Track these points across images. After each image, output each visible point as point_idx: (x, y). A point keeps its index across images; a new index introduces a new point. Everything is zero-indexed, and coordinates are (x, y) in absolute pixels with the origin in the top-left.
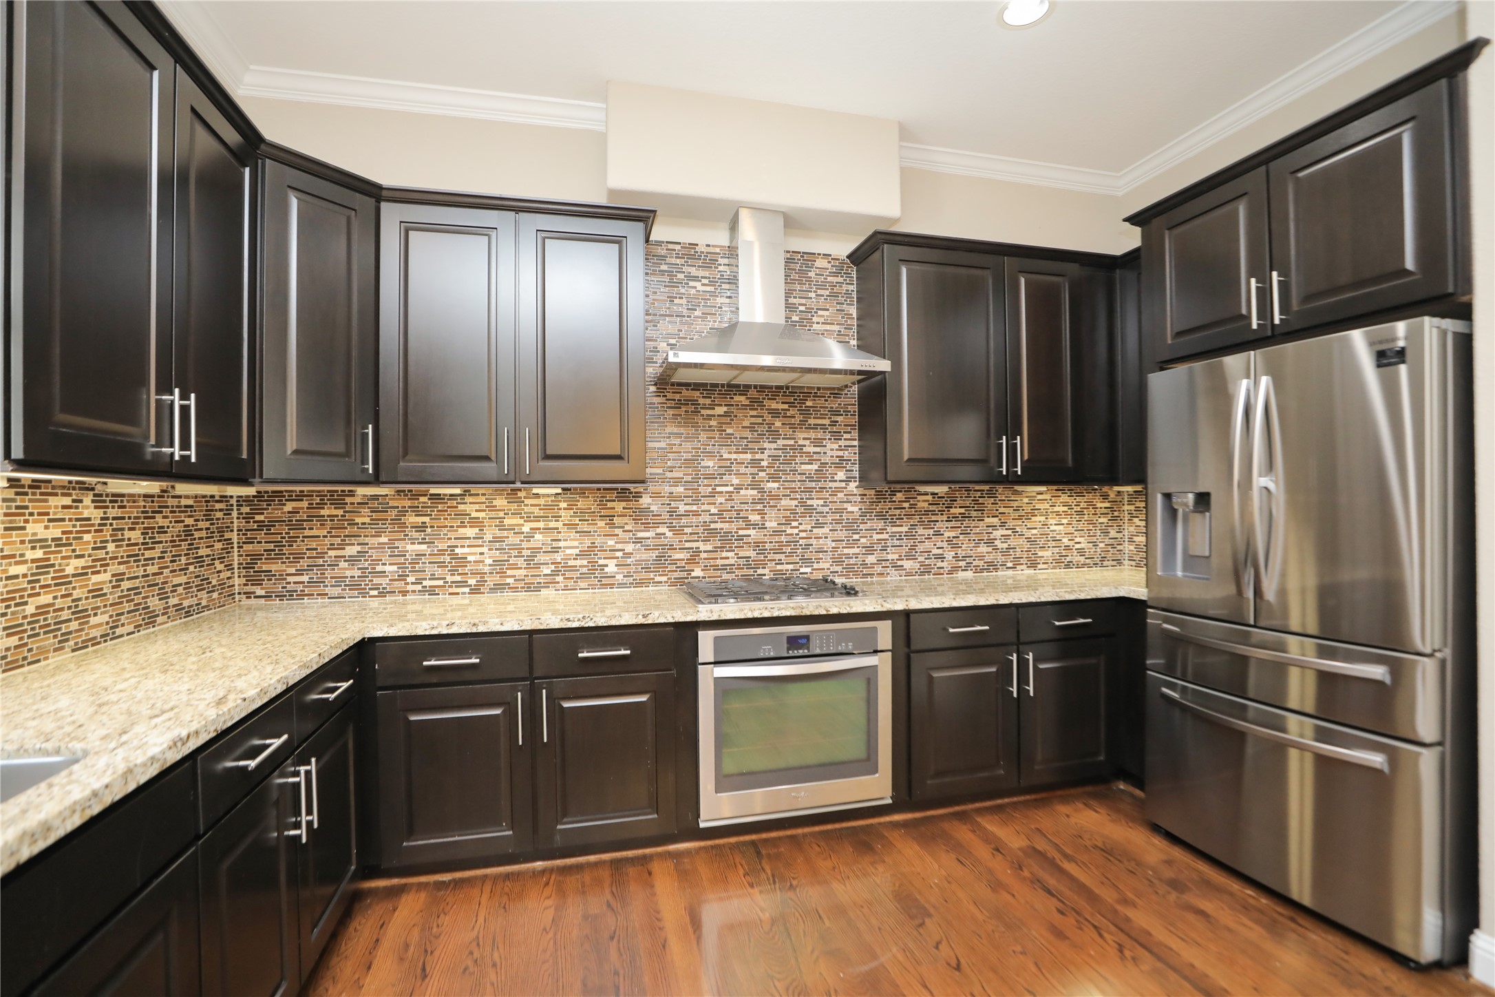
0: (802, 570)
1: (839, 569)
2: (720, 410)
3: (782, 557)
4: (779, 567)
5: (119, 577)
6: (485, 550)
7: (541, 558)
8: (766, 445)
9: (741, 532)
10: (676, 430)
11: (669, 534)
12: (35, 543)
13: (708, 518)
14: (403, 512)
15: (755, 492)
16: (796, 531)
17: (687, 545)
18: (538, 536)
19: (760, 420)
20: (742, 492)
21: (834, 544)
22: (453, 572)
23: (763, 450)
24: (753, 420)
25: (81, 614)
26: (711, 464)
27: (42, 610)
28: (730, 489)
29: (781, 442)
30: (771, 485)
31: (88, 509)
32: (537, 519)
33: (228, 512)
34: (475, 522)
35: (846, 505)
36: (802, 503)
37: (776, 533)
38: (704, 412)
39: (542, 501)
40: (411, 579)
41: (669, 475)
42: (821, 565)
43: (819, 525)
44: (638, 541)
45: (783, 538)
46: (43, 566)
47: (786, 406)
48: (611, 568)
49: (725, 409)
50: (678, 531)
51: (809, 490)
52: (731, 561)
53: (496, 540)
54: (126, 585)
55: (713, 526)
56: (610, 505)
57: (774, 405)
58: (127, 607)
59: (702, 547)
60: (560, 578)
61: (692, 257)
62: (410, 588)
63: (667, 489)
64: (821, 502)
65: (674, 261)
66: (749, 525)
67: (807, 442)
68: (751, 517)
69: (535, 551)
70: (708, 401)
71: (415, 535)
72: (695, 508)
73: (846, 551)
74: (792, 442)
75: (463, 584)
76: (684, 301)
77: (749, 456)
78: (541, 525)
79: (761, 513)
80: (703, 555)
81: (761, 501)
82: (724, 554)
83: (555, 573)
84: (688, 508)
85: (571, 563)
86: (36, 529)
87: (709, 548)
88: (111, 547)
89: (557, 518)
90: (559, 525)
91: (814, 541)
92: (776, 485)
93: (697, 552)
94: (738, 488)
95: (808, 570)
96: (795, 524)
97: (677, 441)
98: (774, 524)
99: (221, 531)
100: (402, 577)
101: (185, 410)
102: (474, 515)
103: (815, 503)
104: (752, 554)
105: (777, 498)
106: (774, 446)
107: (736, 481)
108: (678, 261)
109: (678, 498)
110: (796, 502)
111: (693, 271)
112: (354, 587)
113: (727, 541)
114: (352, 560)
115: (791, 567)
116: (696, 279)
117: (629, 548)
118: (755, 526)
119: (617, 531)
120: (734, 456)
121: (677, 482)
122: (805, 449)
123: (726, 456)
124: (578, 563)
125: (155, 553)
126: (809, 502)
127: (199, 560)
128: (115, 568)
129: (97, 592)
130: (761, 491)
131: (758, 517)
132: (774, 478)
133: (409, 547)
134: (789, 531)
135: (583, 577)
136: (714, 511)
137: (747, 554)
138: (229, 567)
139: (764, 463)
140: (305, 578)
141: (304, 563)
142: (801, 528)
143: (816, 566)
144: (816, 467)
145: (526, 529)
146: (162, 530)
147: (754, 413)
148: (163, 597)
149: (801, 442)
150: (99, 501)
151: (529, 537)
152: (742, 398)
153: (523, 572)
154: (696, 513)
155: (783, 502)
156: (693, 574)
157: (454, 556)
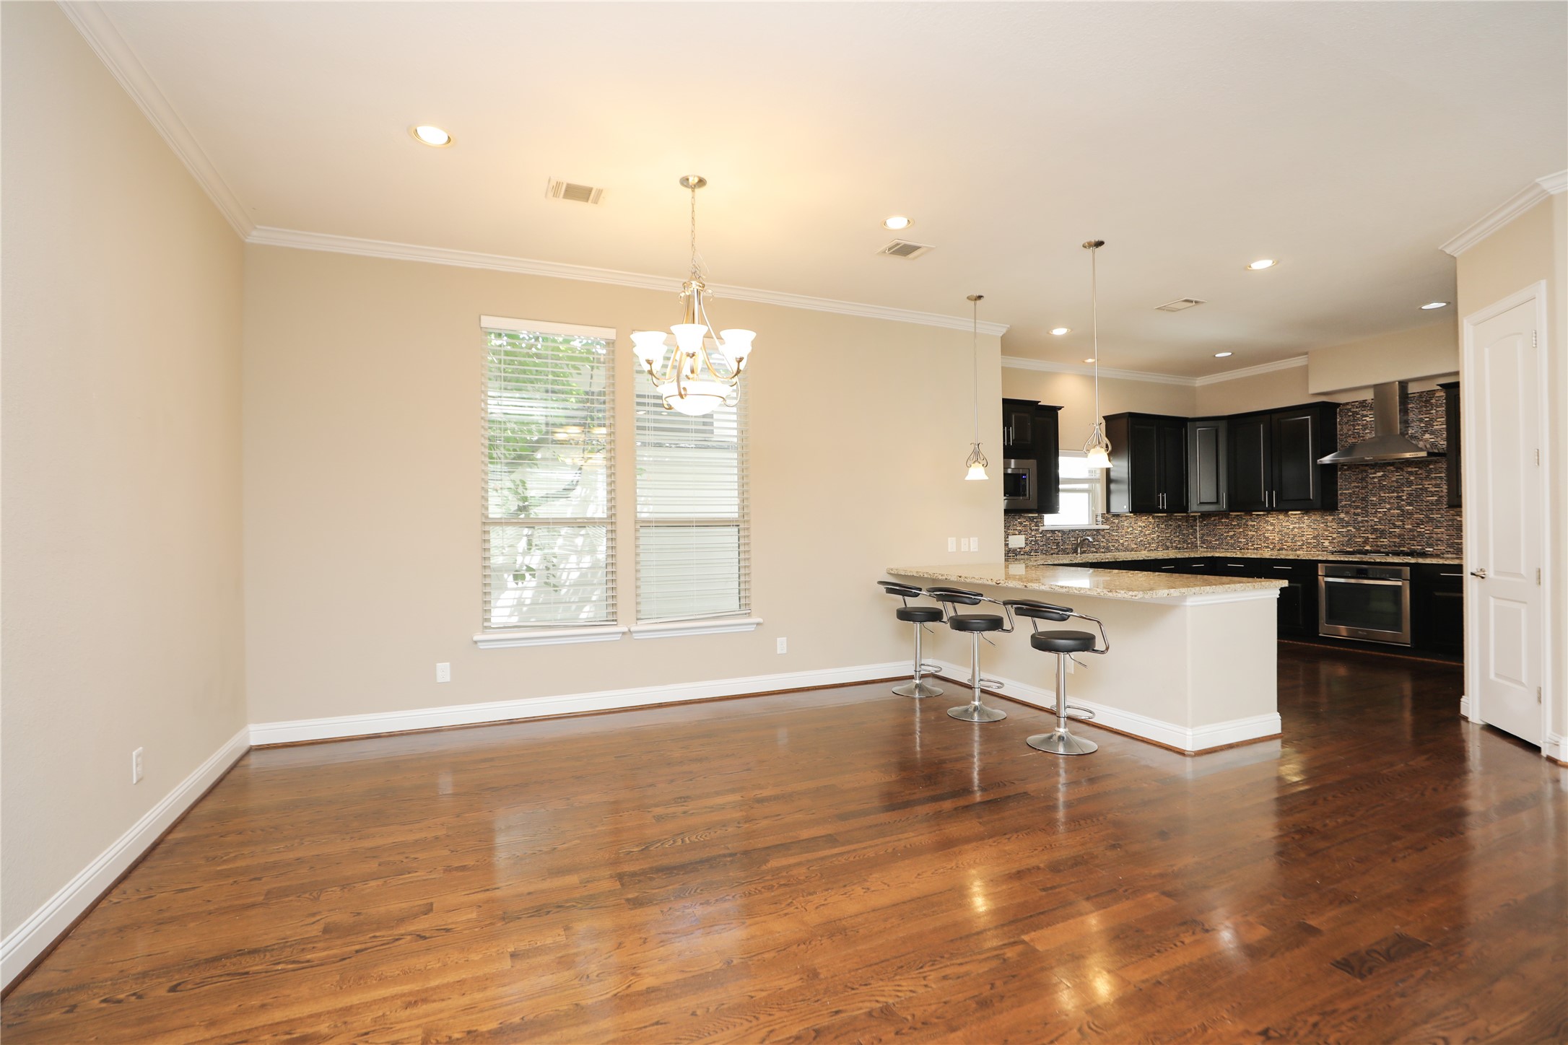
0: (1427, 549)
1: (1451, 550)
2: (1380, 474)
3: (1415, 542)
4: (1413, 547)
5: (1159, 536)
6: (1276, 535)
7: (1296, 539)
8: (1405, 489)
9: (1391, 530)
10: (1357, 485)
11: (1353, 530)
12: (1140, 526)
13: (1373, 523)
14: (1247, 521)
15: (1399, 511)
16: (1423, 530)
17: (1362, 535)
18: (1296, 530)
19: (1402, 477)
20: (1392, 511)
21: (1447, 537)
22: (1264, 542)
23: (1403, 491)
24: (1398, 477)
25: (1149, 543)
26: (1374, 499)
27: (1141, 541)
28: (1385, 510)
29: (1414, 487)
30: (1407, 508)
31: (1151, 519)
32: (1295, 523)
33: (1195, 520)
34: (1272, 524)
35: (1456, 517)
36: (1427, 516)
37: (1411, 530)
38: (1371, 476)
39: (1297, 516)
40: (1250, 544)
41: (1353, 504)
42: (1439, 548)
43: (1437, 527)
44: (1339, 533)
45: (1415, 533)
46: (1141, 531)
47: (1417, 469)
48: (1327, 543)
49: (1382, 473)
50: (1358, 530)
51: (1431, 510)
52: (1386, 543)
53: (1280, 531)
54: (1160, 538)
55: (1375, 527)
56: (1326, 517)
57: (1410, 469)
58: (1161, 544)
59: (1370, 536)
60: (1304, 547)
61: (1364, 406)
62: (1250, 547)
63: (1352, 510)
64: (1439, 516)
65: (1355, 410)
66: (1395, 526)
67: (1431, 486)
68: (1396, 523)
69: (1295, 536)
70: (1373, 471)
71: (1251, 528)
72: (1366, 519)
73: (1456, 541)
74: (1421, 487)
75: (1267, 547)
76: (1360, 427)
77: (1396, 494)
78: (1297, 525)
79: (1402, 521)
80: (1372, 540)
81: (1402, 515)
82: (1382, 540)
83: (1303, 544)
84: (1363, 519)
85: (1309, 541)
86: (1140, 524)
87: (1374, 537)
88: (1156, 529)
89: (1304, 523)
90: (1304, 526)
91: (1435, 536)
92: (1411, 508)
93: (1368, 538)
94: (1389, 509)
95: (1431, 549)
96: (1422, 526)
97: (1357, 490)
98: (1410, 527)
99: (1192, 526)
100: (1247, 544)
101: (1163, 498)
102: (1272, 521)
103: (1435, 516)
104: (1397, 540)
105: (1411, 514)
106: (1410, 489)
107: (1388, 506)
108: (1357, 410)
109: (1358, 515)
110: (1423, 516)
111: (1365, 413)
112: (1232, 546)
113: (1383, 533)
114: (1232, 537)
115: (1420, 547)
116: (1367, 416)
117: (1335, 536)
118: (1398, 527)
119: (1329, 529)
120: (1387, 495)
121: (1357, 507)
122: (1429, 490)
123: (1382, 495)
124: (1312, 541)
125: (1169, 531)
126: (1431, 516)
127: (1184, 535)
128: (1157, 534)
129: (1153, 539)
130: (1403, 511)
131: (1401, 523)
132: (1410, 504)
133: (1250, 533)
134: (1419, 530)
135: (1314, 547)
136: (1376, 520)
137: (1394, 540)
138: (1196, 538)
139: (1404, 498)
140: (1217, 543)
141: (1217, 538)
142: (1426, 528)
143: (1435, 548)
144: (1436, 498)
145: (1291, 527)
146: (1171, 525)
147: (1399, 474)
148: (1171, 543)
149: (1426, 486)
150: (1153, 518)
151: (1293, 530)
152: (1391, 468)
153: (1290, 544)
154: (1367, 521)
155: (1415, 516)
156: (1366, 548)
157: (1264, 537)
